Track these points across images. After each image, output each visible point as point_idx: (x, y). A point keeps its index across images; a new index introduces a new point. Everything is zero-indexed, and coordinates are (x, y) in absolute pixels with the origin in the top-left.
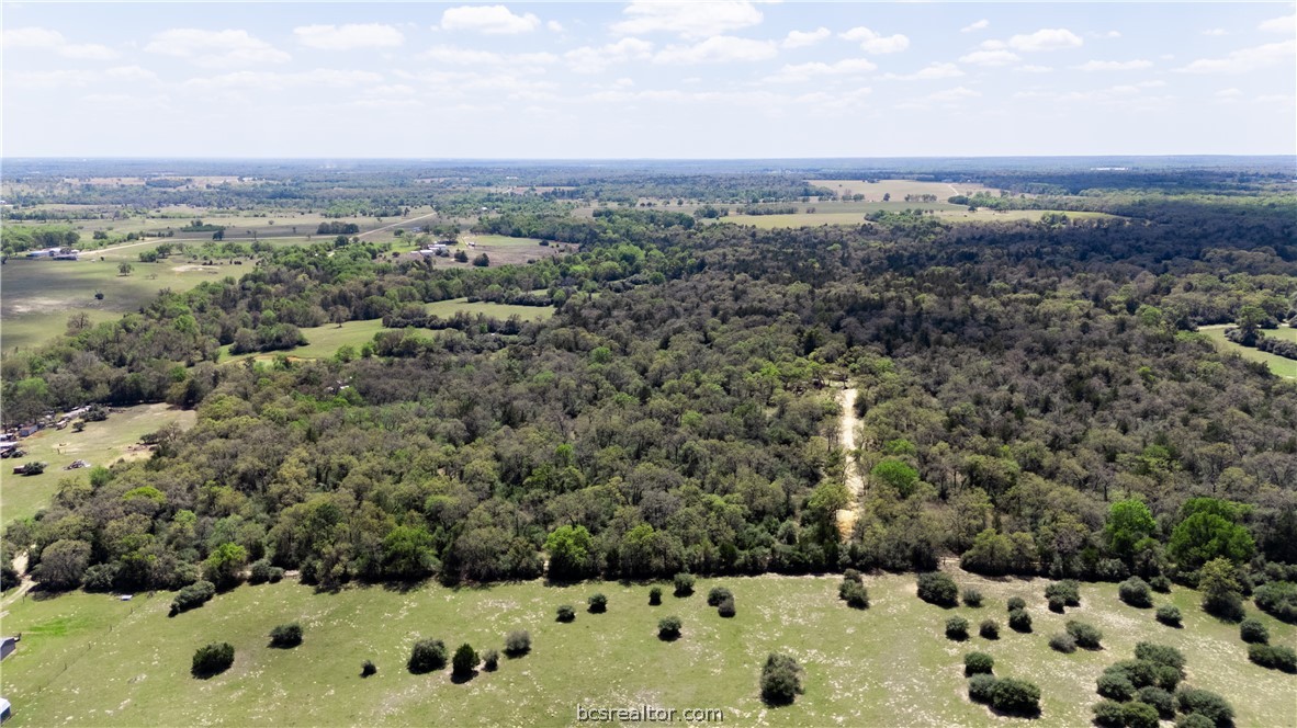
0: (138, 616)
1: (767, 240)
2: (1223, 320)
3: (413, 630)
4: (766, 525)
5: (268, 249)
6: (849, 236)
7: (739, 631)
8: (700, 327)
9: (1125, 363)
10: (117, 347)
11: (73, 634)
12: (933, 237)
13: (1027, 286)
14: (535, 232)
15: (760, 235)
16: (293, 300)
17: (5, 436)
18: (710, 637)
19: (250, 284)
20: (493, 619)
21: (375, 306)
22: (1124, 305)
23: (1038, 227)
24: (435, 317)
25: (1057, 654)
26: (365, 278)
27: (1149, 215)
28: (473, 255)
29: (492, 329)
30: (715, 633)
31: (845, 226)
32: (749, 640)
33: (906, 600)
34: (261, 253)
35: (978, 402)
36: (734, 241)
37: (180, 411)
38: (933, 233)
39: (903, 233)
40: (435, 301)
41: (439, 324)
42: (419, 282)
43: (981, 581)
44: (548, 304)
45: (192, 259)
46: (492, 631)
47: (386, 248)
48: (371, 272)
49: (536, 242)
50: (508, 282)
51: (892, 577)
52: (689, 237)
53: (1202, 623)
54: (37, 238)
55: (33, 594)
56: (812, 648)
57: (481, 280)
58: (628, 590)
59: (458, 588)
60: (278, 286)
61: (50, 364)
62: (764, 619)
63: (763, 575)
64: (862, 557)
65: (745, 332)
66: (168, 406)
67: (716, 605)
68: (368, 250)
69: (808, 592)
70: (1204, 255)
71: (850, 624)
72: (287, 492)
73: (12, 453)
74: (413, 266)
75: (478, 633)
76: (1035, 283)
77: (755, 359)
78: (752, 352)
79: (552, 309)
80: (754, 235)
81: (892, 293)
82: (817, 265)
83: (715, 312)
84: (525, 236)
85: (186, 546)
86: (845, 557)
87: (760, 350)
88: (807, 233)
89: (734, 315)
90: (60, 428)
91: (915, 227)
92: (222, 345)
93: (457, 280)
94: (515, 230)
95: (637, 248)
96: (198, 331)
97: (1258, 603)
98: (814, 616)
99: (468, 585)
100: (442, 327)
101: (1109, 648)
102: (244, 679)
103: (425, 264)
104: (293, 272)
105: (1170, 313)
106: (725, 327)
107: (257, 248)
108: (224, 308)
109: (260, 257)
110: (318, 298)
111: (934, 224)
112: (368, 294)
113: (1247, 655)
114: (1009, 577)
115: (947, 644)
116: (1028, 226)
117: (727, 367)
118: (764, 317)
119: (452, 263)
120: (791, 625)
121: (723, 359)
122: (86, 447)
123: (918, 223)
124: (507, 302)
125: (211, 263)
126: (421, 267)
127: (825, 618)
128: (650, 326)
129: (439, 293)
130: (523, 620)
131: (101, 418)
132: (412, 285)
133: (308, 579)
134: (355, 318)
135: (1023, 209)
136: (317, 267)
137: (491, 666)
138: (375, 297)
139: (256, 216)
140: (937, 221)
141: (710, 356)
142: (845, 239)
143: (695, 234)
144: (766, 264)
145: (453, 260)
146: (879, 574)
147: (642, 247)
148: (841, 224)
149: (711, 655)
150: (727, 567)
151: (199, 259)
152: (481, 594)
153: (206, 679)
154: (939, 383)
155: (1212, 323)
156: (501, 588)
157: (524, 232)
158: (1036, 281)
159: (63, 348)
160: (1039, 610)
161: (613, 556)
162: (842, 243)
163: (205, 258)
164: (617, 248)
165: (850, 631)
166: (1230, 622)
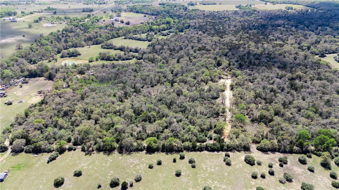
0: (39, 163)
1: (207, 16)
2: (334, 53)
3: (111, 170)
4: (205, 134)
5: (69, 18)
6: (231, 15)
7: (197, 173)
8: (188, 55)
9: (305, 73)
10: (29, 56)
11: (23, 169)
12: (254, 15)
13: (280, 38)
14: (142, 12)
15: (206, 14)
16: (76, 39)
17: (1, 89)
18: (189, 176)
19: (64, 32)
20: (132, 167)
21: (99, 41)
22: (306, 47)
23: (285, 12)
24: (115, 46)
25: (281, 184)
26: (96, 31)
27: (316, 7)
28: (125, 21)
29: (131, 51)
30: (190, 174)
31: (230, 11)
32: (199, 177)
33: (241, 162)
34: (67, 19)
35: (264, 88)
36: (198, 16)
37: (47, 81)
38: (254, 14)
39: (246, 14)
40: (115, 38)
41: (116, 48)
42: (110, 32)
43: (261, 154)
44: (146, 41)
45: (48, 22)
46: (132, 172)
47: (101, 18)
48: (97, 29)
49: (143, 15)
50: (135, 32)
51: (238, 153)
53: (320, 170)
54: (6, 13)
55: (11, 154)
56: (216, 181)
57: (127, 31)
58: (167, 156)
59: (123, 154)
60: (72, 33)
61: (12, 63)
62: (203, 169)
63: (203, 152)
64: (230, 147)
66: (45, 78)
67: (191, 163)
68: (96, 20)
69: (215, 159)
70: (330, 26)
71: (226, 172)
72: (77, 119)
73: (4, 95)
74: (109, 26)
75: (128, 172)
76: (282, 37)
77: (203, 69)
79: (147, 43)
80: (204, 14)
81: (242, 42)
82: (221, 28)
83: (192, 48)
84: (140, 13)
85: (51, 138)
86: (225, 148)
87: (204, 65)
88: (219, 14)
89: (198, 50)
90: (16, 86)
91: (249, 11)
92: (58, 54)
93: (121, 31)
94: (137, 11)
95: (171, 18)
96: (51, 50)
97: (335, 162)
98: (217, 168)
99: (125, 153)
100: (117, 49)
101: (294, 181)
102: (67, 188)
103: (112, 25)
104: (76, 28)
105: (319, 50)
107: (66, 18)
108: (58, 42)
109: (67, 21)
110: (83, 39)
111: (255, 11)
112: (97, 37)
113: (331, 183)
114: (269, 152)
115: (251, 180)
116: (281, 12)
118: (206, 52)
119: (119, 24)
120: (210, 172)
121: (194, 68)
122: (23, 94)
123: (250, 10)
124: (135, 39)
125: (53, 23)
126: (111, 27)
127: (219, 169)
128: (174, 53)
129: (116, 35)
130: (140, 167)
131: (27, 83)
132: (109, 33)
133: (83, 150)
134: (94, 44)
135: (280, 4)
136: (82, 26)
137: (131, 186)
138: (98, 38)
139: (65, 4)
140: (256, 9)
142: (229, 16)
143: (187, 13)
144: (207, 27)
145: (120, 22)
146: (234, 152)
147: (172, 18)
148: (229, 10)
149: (189, 183)
150: (194, 149)
151: (50, 21)
152: (129, 157)
153: (57, 188)
154: (253, 79)
155: (330, 53)
156: (134, 154)
157: (139, 12)
158: (283, 36)
159: (15, 57)
160: (276, 167)
161: (163, 146)
162: (229, 18)
163: (52, 21)
164: (165, 19)
165: (226, 174)
166: (327, 170)
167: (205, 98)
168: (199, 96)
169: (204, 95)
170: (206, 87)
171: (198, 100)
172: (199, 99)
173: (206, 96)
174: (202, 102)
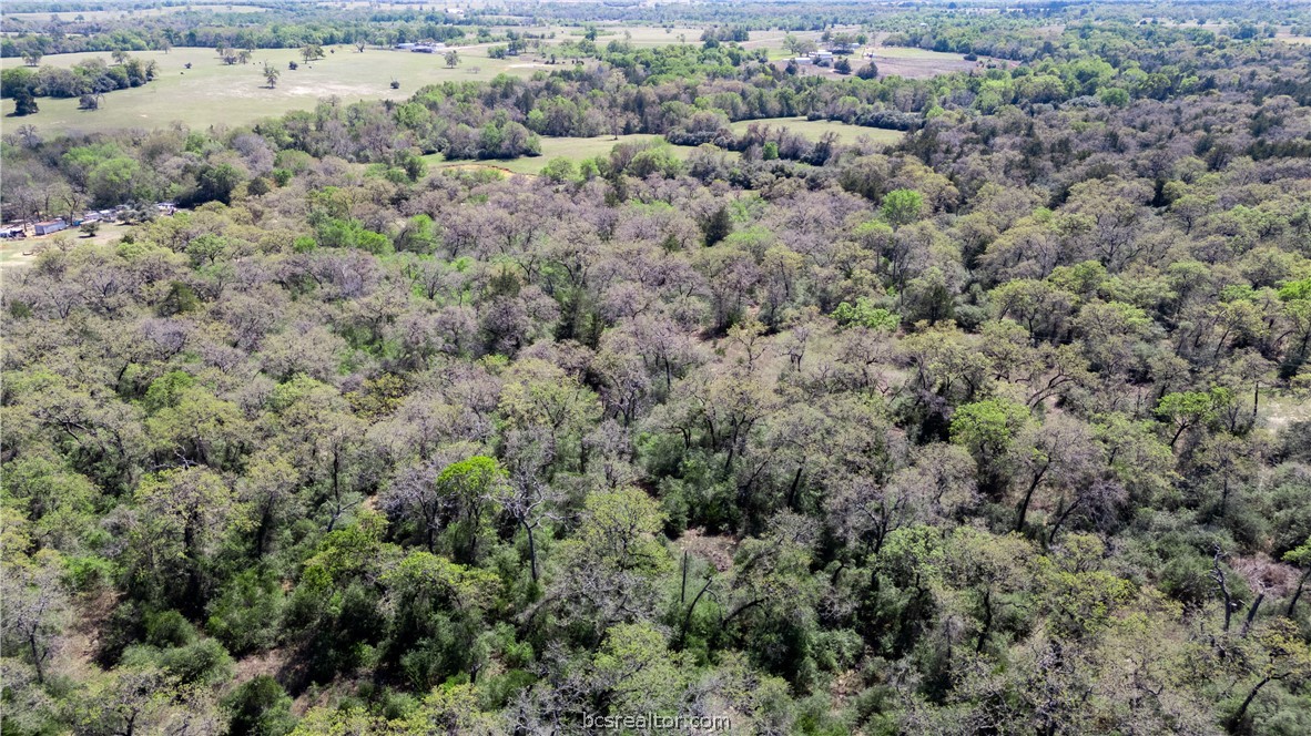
8: (1157, 172)
14: (965, 45)
34: (615, 54)
40: (769, 117)
42: (755, 90)
45: (539, 58)
49: (961, 57)
52: (1200, 54)
57: (844, 92)
65: (1259, 189)
77: (1270, 252)
78: (1268, 233)
83: (1201, 149)
84: (952, 51)
87: (1289, 233)
89: (1243, 154)
94: (940, 42)
95: (1107, 65)
100: (729, 147)
106: (1215, 176)
117: (1183, 264)
121: (1184, 242)
141: (1154, 228)
143: (1210, 52)
147: (1115, 65)
151: (547, 57)
157: (952, 44)
164: (1075, 64)
167: (1251, 517)
168: (1161, 484)
169: (1240, 489)
170: (1276, 405)
171: (1145, 527)
172: (1162, 518)
173: (1269, 498)
174: (1191, 564)
